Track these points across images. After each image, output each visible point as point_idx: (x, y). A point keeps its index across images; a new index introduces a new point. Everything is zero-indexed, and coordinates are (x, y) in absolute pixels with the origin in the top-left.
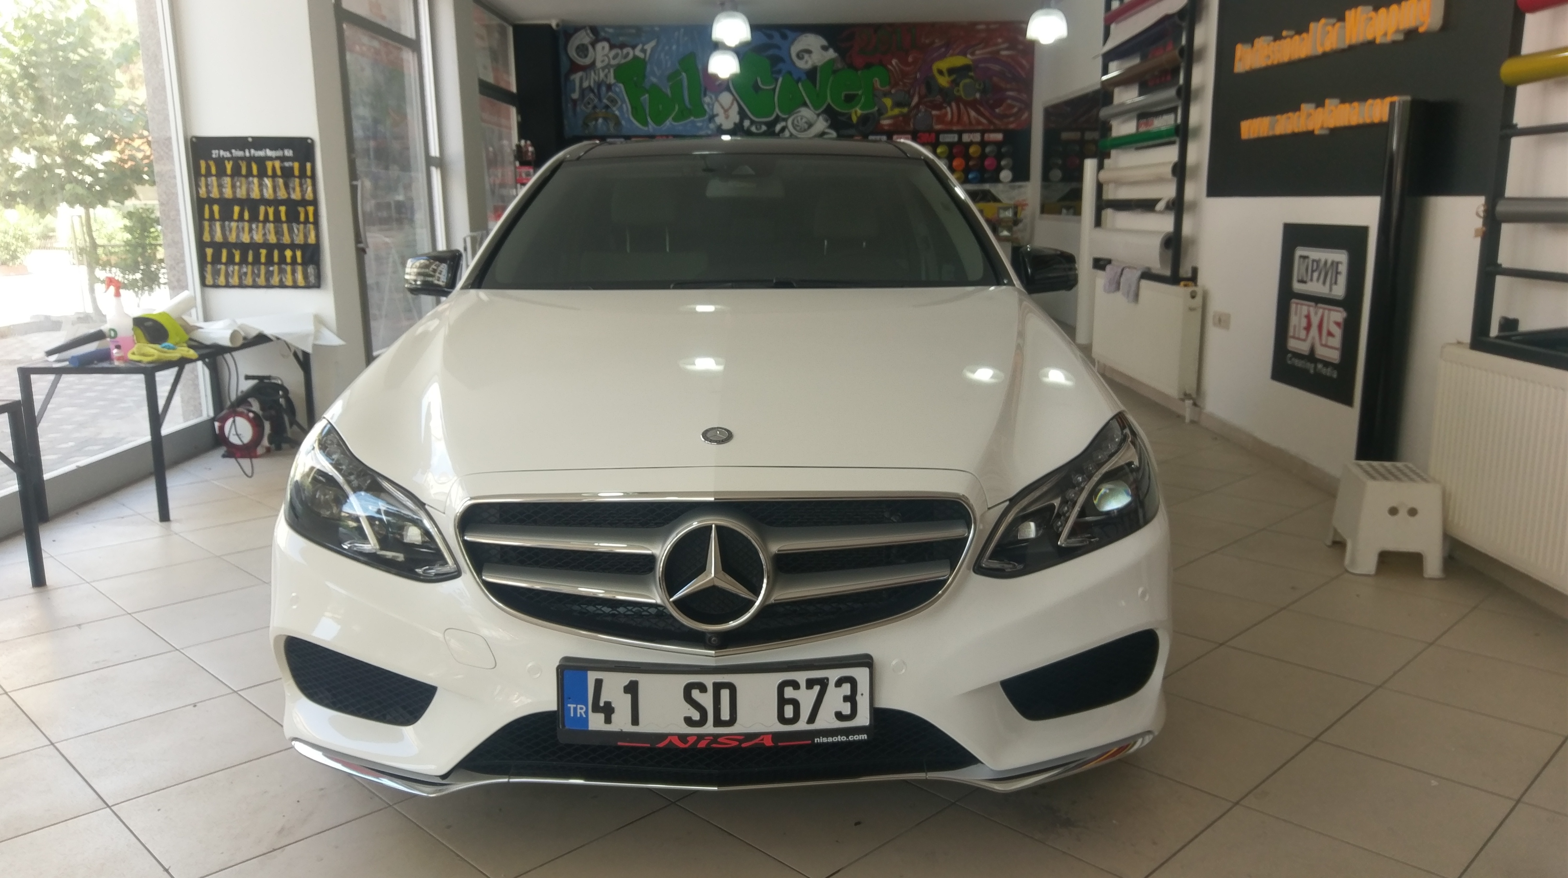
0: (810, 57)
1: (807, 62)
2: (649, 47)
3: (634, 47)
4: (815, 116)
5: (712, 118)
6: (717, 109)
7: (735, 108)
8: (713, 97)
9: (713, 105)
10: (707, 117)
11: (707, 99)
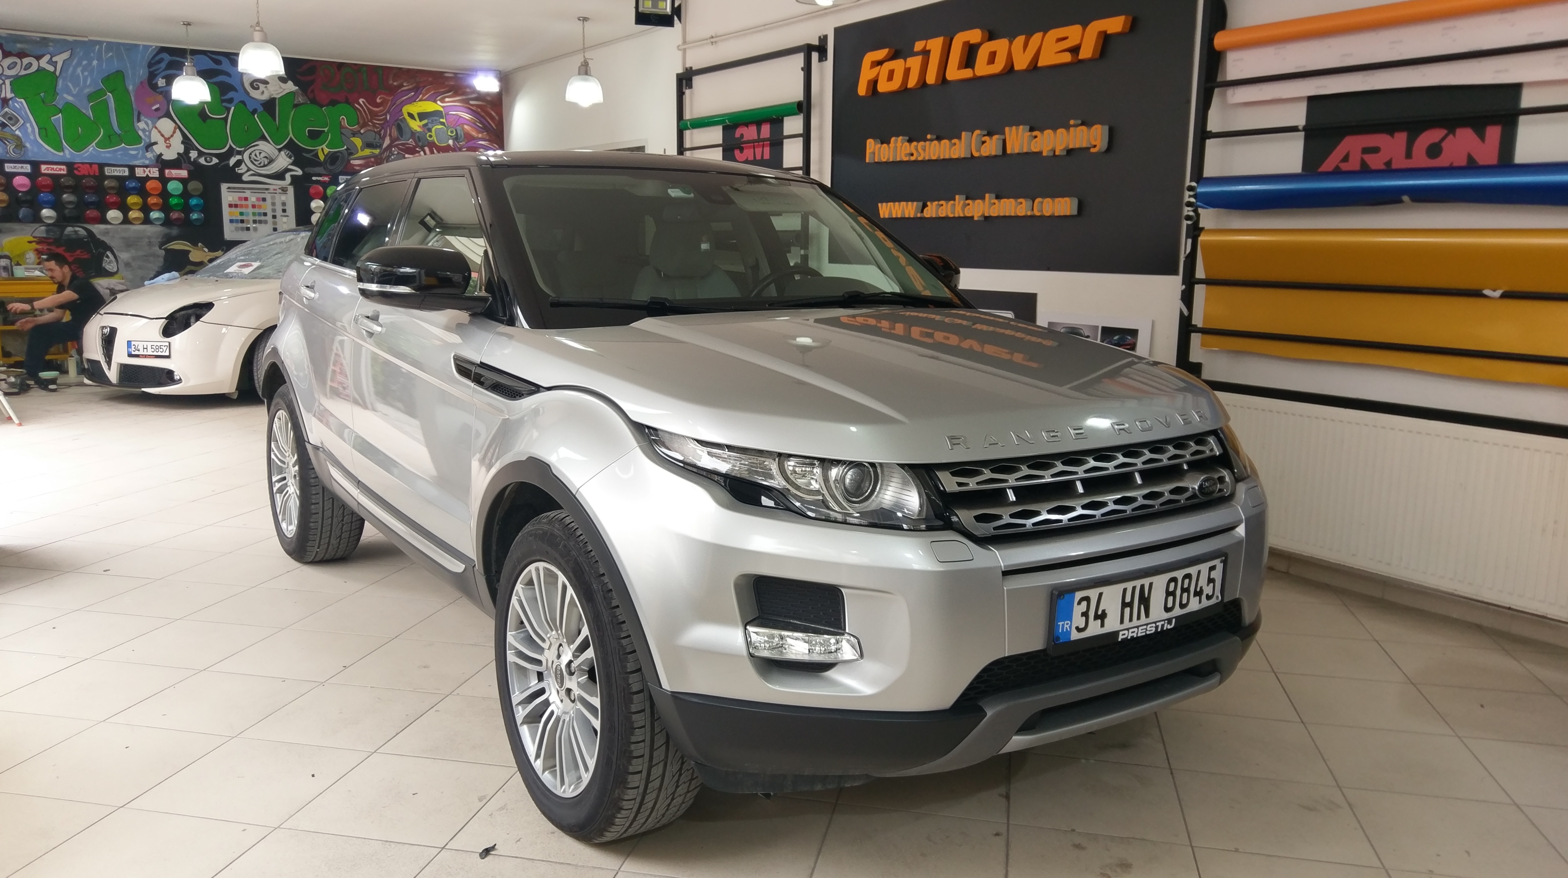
0: (266, 87)
1: (263, 93)
2: (60, 59)
3: (38, 58)
4: (277, 151)
5: (149, 146)
6: (155, 136)
7: (178, 137)
8: (150, 122)
9: (150, 132)
10: (142, 144)
11: (141, 125)
